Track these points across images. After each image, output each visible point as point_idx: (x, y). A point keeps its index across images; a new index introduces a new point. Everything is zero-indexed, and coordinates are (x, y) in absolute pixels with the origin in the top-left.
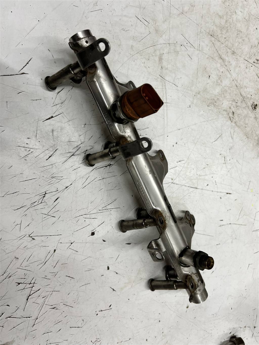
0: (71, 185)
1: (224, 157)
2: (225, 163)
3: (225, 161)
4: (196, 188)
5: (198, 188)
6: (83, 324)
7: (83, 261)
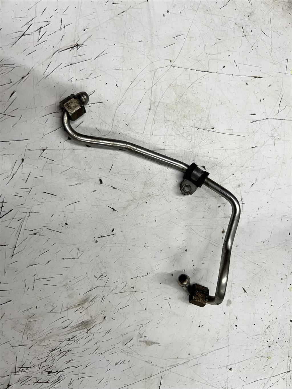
0: (28, 74)
1: (243, 27)
2: (245, 36)
3: (244, 32)
4: (207, 72)
5: (211, 71)
6: (79, 254)
7: (64, 173)
